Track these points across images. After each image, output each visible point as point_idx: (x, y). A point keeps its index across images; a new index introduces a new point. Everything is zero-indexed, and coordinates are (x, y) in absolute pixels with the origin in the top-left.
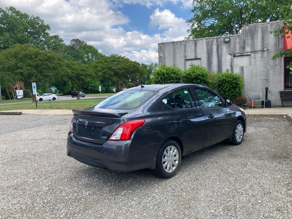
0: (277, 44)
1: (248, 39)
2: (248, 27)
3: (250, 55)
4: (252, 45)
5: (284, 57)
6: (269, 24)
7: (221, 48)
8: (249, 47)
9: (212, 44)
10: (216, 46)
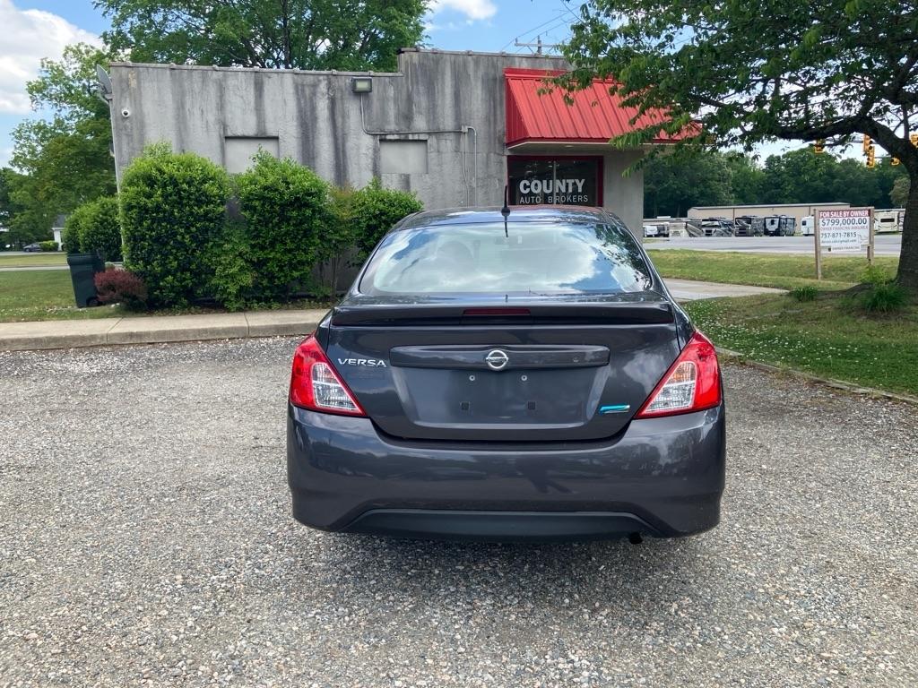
0: (492, 119)
1: (418, 93)
2: (419, 56)
3: (426, 141)
4: (431, 111)
5: (508, 156)
6: (470, 58)
7: (344, 111)
8: (424, 118)
9: (314, 94)
10: (327, 101)
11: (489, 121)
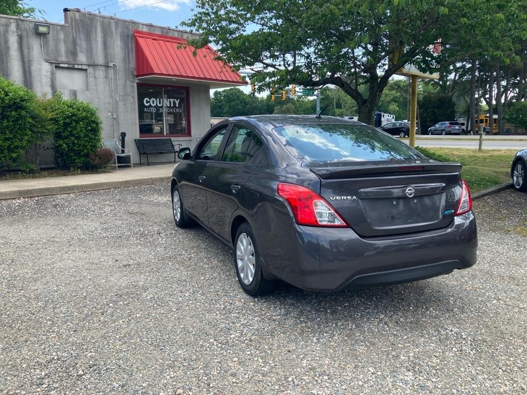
0: (127, 60)
1: (80, 39)
2: (80, 15)
3: (86, 70)
4: (89, 51)
5: (137, 83)
6: (112, 21)
7: (28, 45)
8: (84, 55)
9: (6, 31)
10: (16, 37)
11: (126, 61)
